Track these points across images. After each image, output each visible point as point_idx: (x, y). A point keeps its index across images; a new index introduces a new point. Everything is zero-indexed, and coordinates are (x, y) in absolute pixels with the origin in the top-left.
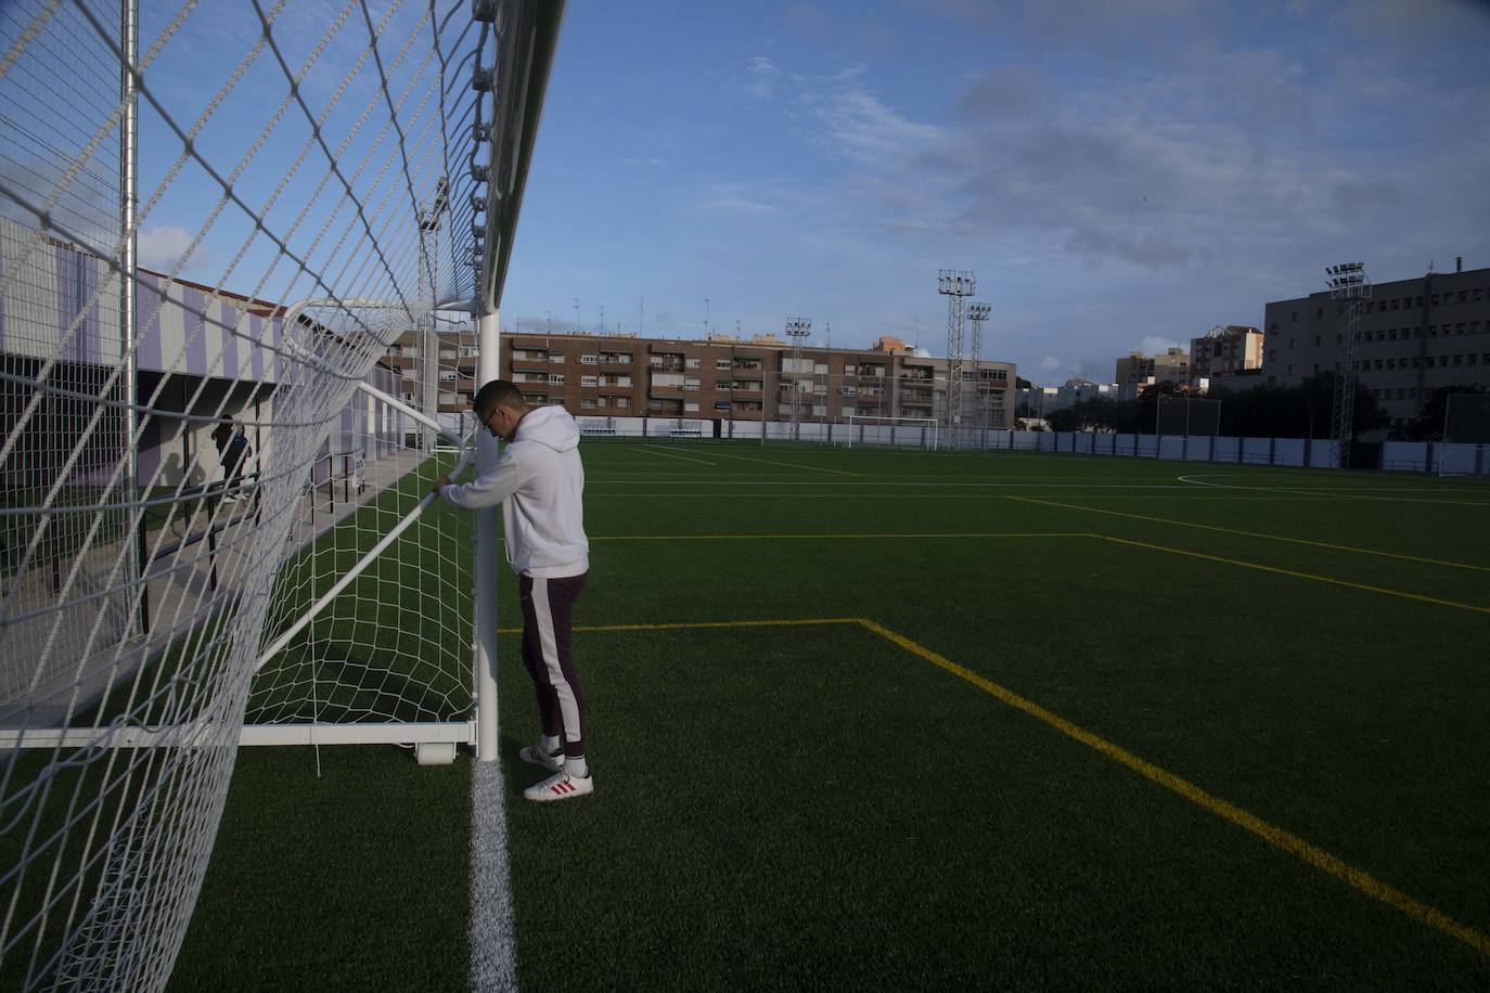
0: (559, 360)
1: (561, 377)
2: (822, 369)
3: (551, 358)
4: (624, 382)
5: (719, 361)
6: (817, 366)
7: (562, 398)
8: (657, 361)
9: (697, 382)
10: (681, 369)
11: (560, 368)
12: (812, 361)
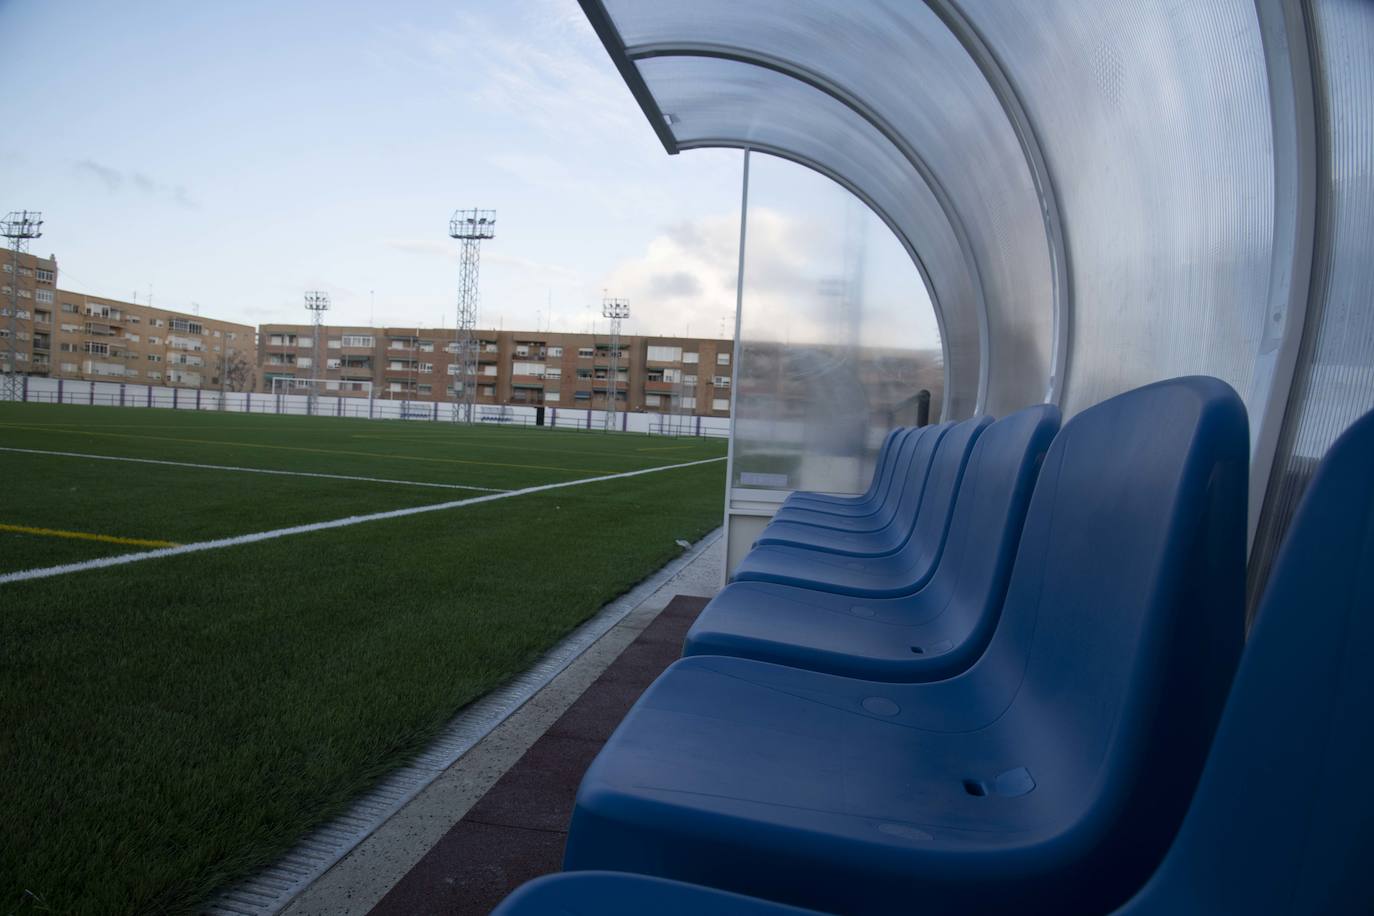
0: (428, 349)
1: (430, 365)
2: (691, 358)
3: (422, 347)
4: (491, 371)
5: (581, 350)
6: (685, 354)
7: (429, 385)
8: (522, 349)
9: (558, 371)
10: (542, 359)
11: (429, 357)
12: (680, 350)
